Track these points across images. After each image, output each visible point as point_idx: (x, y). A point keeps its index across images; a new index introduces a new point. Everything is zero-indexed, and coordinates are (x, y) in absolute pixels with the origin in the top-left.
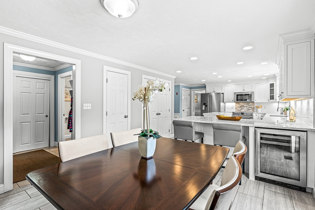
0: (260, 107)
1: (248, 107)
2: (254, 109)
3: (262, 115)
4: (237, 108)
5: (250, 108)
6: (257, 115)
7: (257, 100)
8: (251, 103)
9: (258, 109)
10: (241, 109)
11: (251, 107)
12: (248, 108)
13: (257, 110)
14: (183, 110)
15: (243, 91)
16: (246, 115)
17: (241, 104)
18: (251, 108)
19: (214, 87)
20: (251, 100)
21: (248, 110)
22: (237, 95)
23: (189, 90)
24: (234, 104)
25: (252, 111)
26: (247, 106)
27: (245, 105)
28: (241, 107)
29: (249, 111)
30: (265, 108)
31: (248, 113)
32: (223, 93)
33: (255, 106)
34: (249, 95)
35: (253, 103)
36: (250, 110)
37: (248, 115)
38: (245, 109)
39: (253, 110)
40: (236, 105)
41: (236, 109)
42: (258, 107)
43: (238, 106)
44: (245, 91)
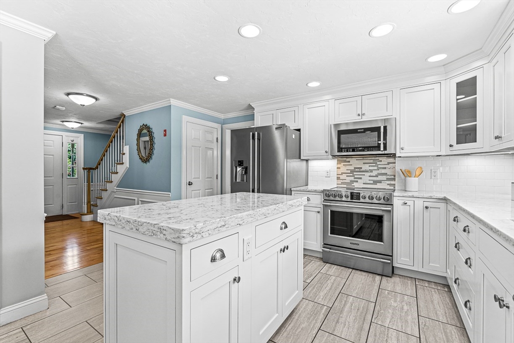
0: (417, 173)
1: (374, 173)
2: (394, 179)
3: (426, 204)
4: (342, 177)
5: (380, 178)
6: (410, 203)
7: (406, 148)
8: (385, 160)
9: (408, 179)
10: (352, 178)
11: (386, 174)
12: (376, 176)
13: (405, 184)
14: (190, 184)
15: (358, 119)
16: (367, 200)
17: (355, 163)
18: (384, 178)
19: (274, 112)
20: (385, 148)
21: (375, 182)
22: (340, 133)
23: (218, 126)
24: (331, 165)
25: (388, 187)
26: (371, 171)
27: (366, 167)
28: (352, 172)
29: (379, 186)
30: (433, 175)
31: (374, 194)
32: (299, 130)
33: (398, 168)
34: (377, 129)
35: (391, 160)
36: (380, 182)
37: (375, 201)
38: (366, 178)
39: (393, 182)
40: (339, 166)
41: (338, 178)
42: (407, 174)
43: (344, 169)
44: (364, 119)
